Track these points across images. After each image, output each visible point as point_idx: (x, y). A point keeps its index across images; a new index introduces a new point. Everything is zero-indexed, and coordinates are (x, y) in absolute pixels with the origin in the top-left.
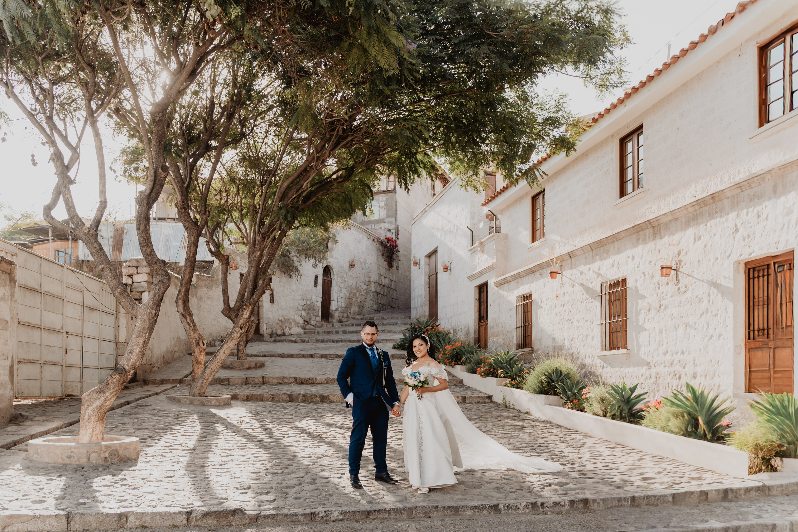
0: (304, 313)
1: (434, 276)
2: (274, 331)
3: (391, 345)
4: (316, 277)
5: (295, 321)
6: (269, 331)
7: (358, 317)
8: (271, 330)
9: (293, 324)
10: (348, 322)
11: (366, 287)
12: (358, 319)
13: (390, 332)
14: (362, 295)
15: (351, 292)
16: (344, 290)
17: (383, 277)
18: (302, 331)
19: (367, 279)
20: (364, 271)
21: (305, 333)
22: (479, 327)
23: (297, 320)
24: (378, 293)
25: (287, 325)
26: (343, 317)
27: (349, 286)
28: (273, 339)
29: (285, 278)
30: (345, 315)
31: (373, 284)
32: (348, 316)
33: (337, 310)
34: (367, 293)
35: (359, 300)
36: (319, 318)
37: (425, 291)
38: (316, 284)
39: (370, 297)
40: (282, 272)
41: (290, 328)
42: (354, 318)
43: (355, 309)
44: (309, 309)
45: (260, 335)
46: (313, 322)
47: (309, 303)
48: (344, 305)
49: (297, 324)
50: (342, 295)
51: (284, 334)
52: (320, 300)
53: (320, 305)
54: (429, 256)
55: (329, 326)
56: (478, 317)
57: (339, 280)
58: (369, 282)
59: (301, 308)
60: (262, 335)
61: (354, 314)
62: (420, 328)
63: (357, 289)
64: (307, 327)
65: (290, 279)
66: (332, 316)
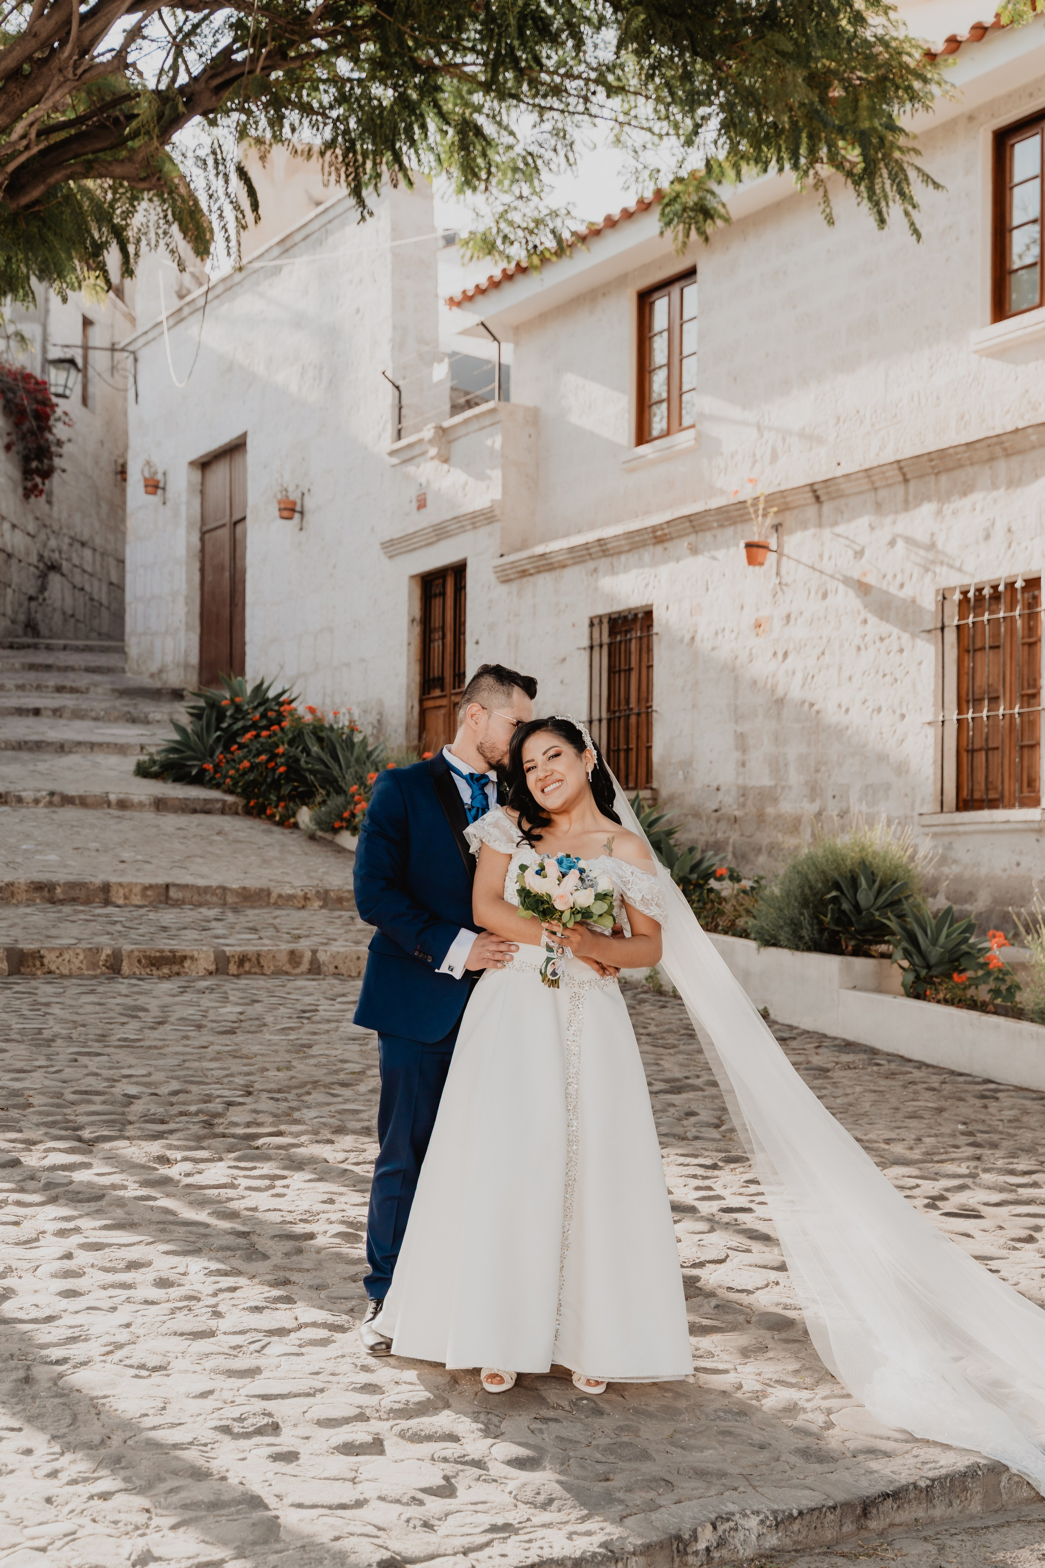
1: (224, 534)
3: (130, 763)
13: (78, 715)
22: (423, 712)
37: (189, 581)
54: (205, 464)
56: (417, 678)
62: (238, 708)
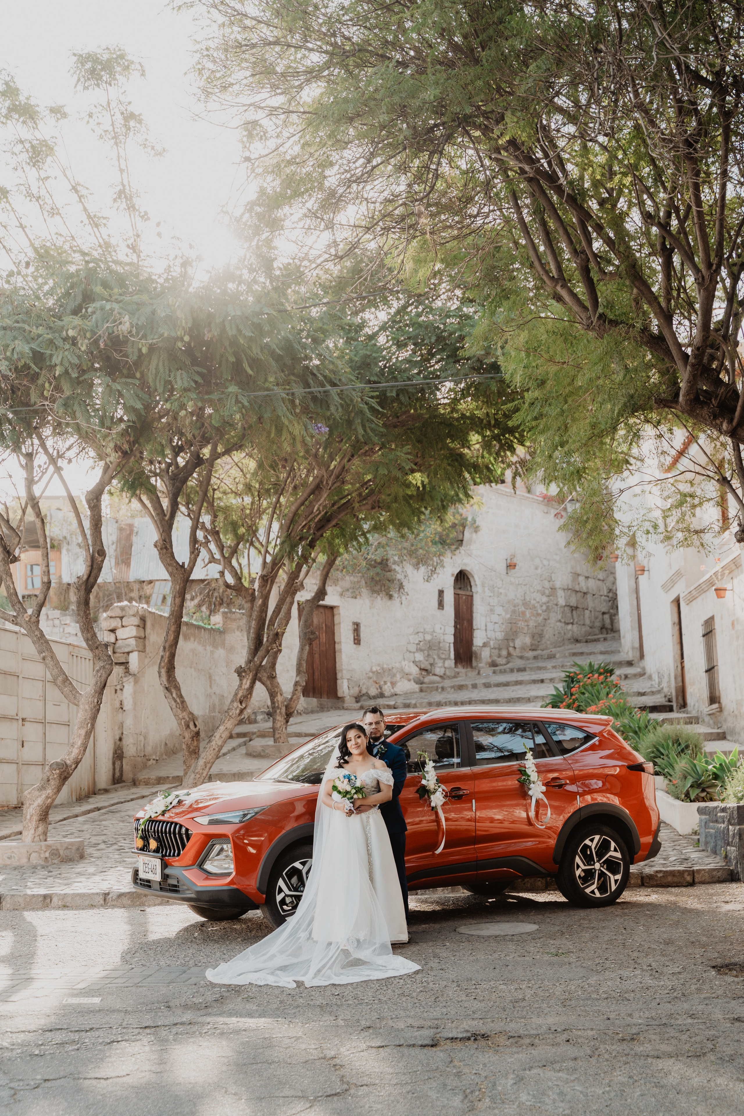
0: (419, 657)
2: (364, 691)
4: (441, 593)
5: (402, 670)
6: (355, 691)
7: (531, 654)
8: (357, 689)
9: (398, 676)
10: (510, 665)
11: (545, 599)
12: (528, 659)
14: (538, 615)
15: (514, 612)
16: (499, 610)
17: (581, 579)
18: (416, 687)
19: (547, 585)
20: (539, 571)
21: (421, 690)
23: (407, 670)
24: (574, 609)
25: (388, 679)
26: (499, 656)
27: (509, 602)
28: (359, 704)
29: (380, 601)
30: (504, 653)
31: (560, 593)
32: (509, 655)
33: (485, 645)
34: (548, 610)
35: (532, 624)
36: (451, 663)
38: (441, 605)
39: (555, 617)
40: (373, 591)
41: (393, 684)
42: (521, 657)
43: (523, 640)
44: (430, 648)
45: (339, 698)
46: (439, 671)
47: (428, 637)
48: (500, 636)
49: (406, 675)
50: (495, 618)
51: (382, 695)
52: (451, 630)
53: (451, 639)
55: (472, 674)
57: (488, 593)
58: (553, 589)
59: (413, 648)
60: (341, 699)
61: (523, 649)
63: (526, 604)
64: (427, 680)
65: (389, 603)
66: (478, 658)
